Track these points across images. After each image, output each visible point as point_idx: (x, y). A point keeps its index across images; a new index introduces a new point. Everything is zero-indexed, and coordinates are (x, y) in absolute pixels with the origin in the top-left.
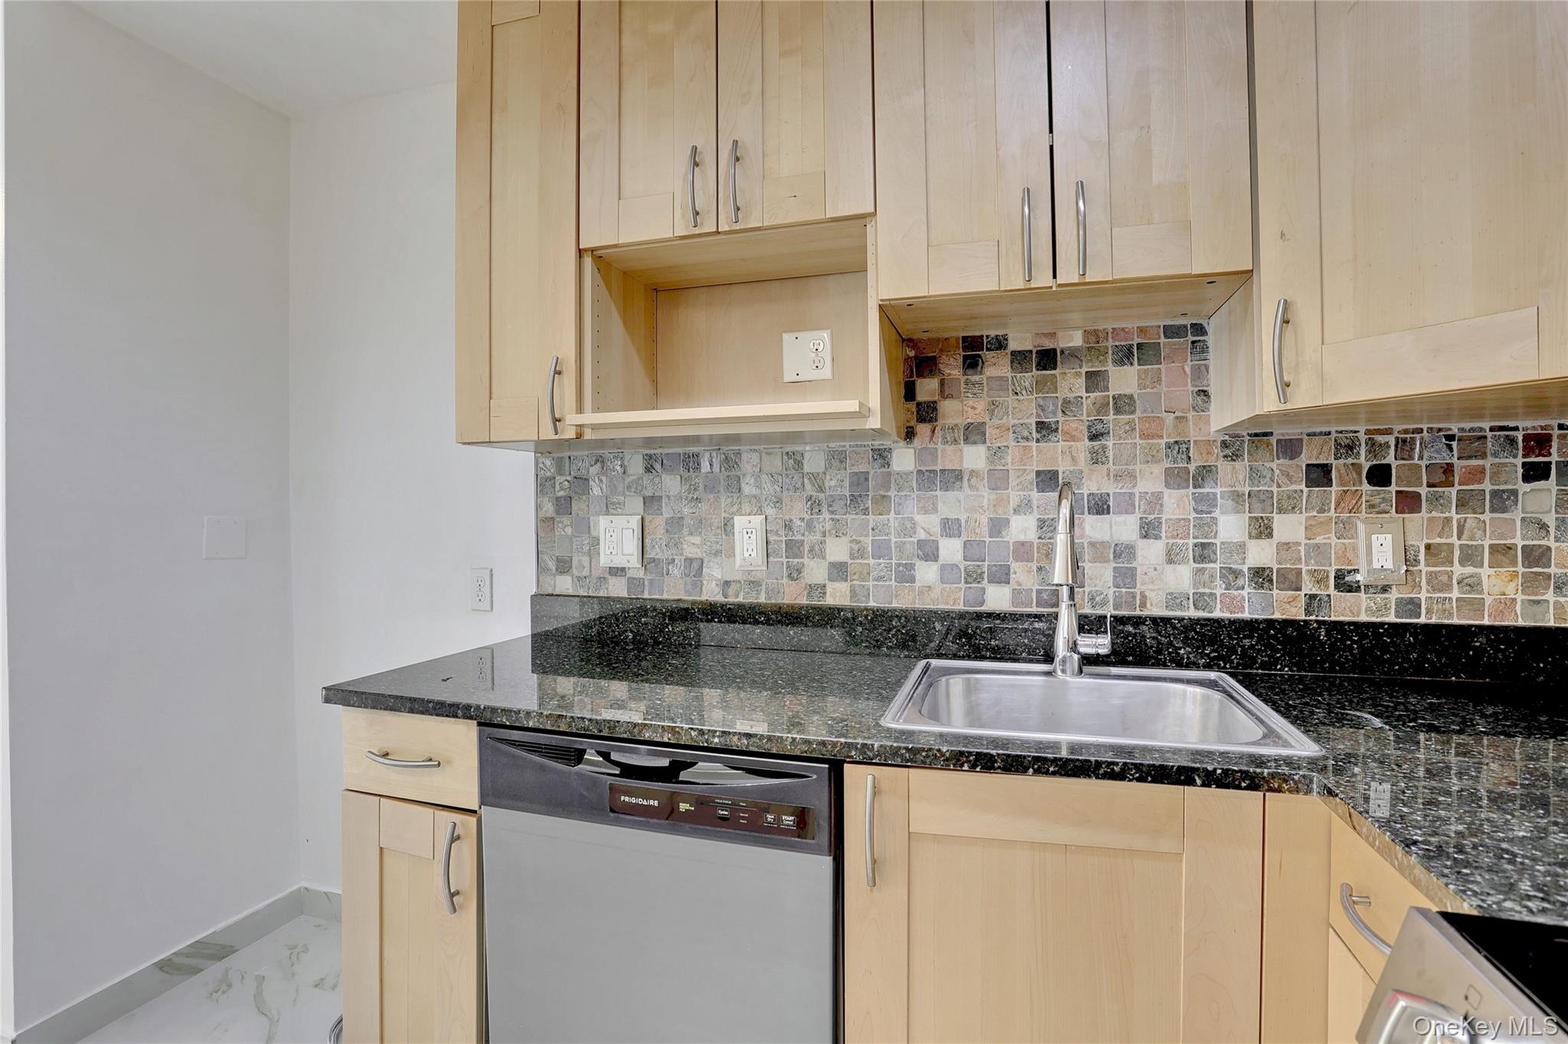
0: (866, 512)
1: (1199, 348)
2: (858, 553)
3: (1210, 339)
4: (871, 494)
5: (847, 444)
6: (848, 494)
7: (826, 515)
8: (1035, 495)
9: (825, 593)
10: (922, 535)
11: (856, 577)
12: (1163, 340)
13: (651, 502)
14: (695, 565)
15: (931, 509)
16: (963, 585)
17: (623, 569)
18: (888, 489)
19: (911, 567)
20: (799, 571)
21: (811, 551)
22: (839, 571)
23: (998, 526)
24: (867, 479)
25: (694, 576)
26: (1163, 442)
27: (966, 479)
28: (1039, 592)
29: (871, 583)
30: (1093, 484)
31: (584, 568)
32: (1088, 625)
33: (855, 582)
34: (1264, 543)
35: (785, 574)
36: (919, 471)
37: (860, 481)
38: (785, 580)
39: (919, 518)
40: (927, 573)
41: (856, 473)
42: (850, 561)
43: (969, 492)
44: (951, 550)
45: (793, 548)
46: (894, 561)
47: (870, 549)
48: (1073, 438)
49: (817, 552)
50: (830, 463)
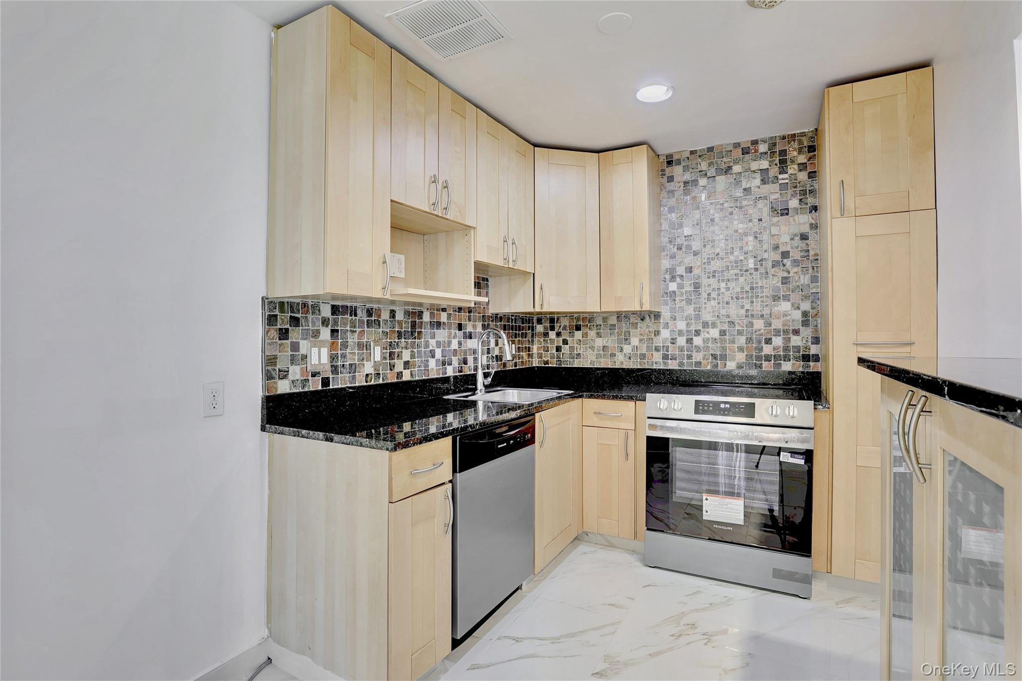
0: (415, 338)
1: (487, 285)
2: (413, 356)
3: (490, 283)
4: (417, 330)
5: (411, 308)
6: (410, 330)
7: (403, 340)
8: (457, 331)
9: (402, 376)
10: (431, 348)
11: (412, 367)
12: (481, 282)
13: (334, 332)
14: (353, 367)
15: (433, 337)
16: (441, 367)
17: (319, 373)
18: (422, 329)
19: (427, 361)
20: (394, 366)
21: (398, 356)
22: (407, 364)
23: (450, 343)
24: (416, 324)
25: (353, 373)
26: (481, 315)
27: (442, 325)
28: (458, 367)
29: (416, 369)
30: (469, 329)
31: (296, 374)
32: (486, 375)
33: (412, 369)
34: (497, 347)
35: (389, 368)
36: (430, 322)
37: (414, 325)
38: (388, 372)
39: (430, 340)
40: (432, 363)
41: (413, 321)
42: (410, 360)
43: (443, 330)
44: (438, 353)
45: (391, 355)
46: (423, 359)
47: (416, 354)
48: (465, 312)
49: (399, 356)
50: (404, 316)
